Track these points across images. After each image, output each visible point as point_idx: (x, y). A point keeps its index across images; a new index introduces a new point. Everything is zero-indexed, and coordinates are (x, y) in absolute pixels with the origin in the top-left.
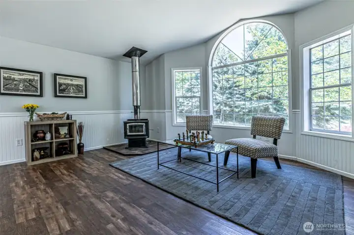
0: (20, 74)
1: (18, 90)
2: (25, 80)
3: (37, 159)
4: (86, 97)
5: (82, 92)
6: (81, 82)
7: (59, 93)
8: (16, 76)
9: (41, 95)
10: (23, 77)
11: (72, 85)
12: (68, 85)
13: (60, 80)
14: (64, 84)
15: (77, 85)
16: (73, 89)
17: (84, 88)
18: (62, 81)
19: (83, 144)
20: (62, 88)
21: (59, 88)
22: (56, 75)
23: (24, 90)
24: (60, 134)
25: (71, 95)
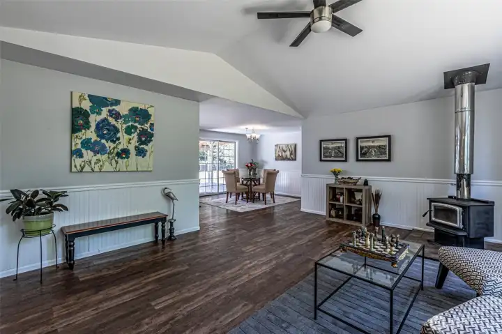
0: (332, 144)
1: (331, 157)
2: (335, 148)
3: (332, 217)
4: (389, 160)
5: (385, 153)
6: (384, 142)
7: (361, 157)
8: (331, 145)
9: (346, 161)
10: (334, 146)
11: (374, 147)
12: (370, 147)
13: (362, 144)
14: (366, 147)
15: (379, 147)
16: (375, 151)
17: (387, 148)
18: (364, 144)
19: (379, 216)
20: (363, 151)
21: (361, 152)
22: (358, 139)
23: (335, 157)
24: (355, 199)
25: (373, 158)
